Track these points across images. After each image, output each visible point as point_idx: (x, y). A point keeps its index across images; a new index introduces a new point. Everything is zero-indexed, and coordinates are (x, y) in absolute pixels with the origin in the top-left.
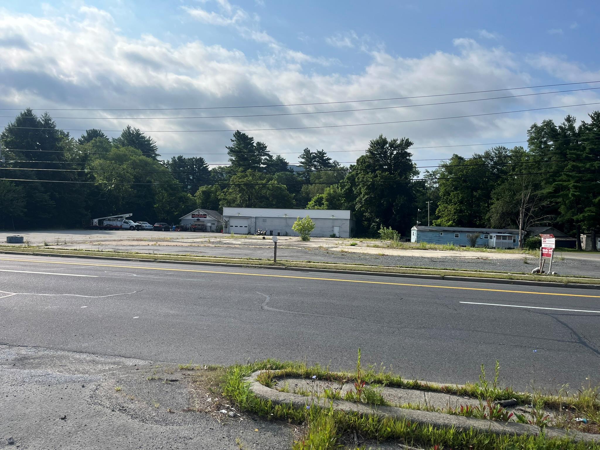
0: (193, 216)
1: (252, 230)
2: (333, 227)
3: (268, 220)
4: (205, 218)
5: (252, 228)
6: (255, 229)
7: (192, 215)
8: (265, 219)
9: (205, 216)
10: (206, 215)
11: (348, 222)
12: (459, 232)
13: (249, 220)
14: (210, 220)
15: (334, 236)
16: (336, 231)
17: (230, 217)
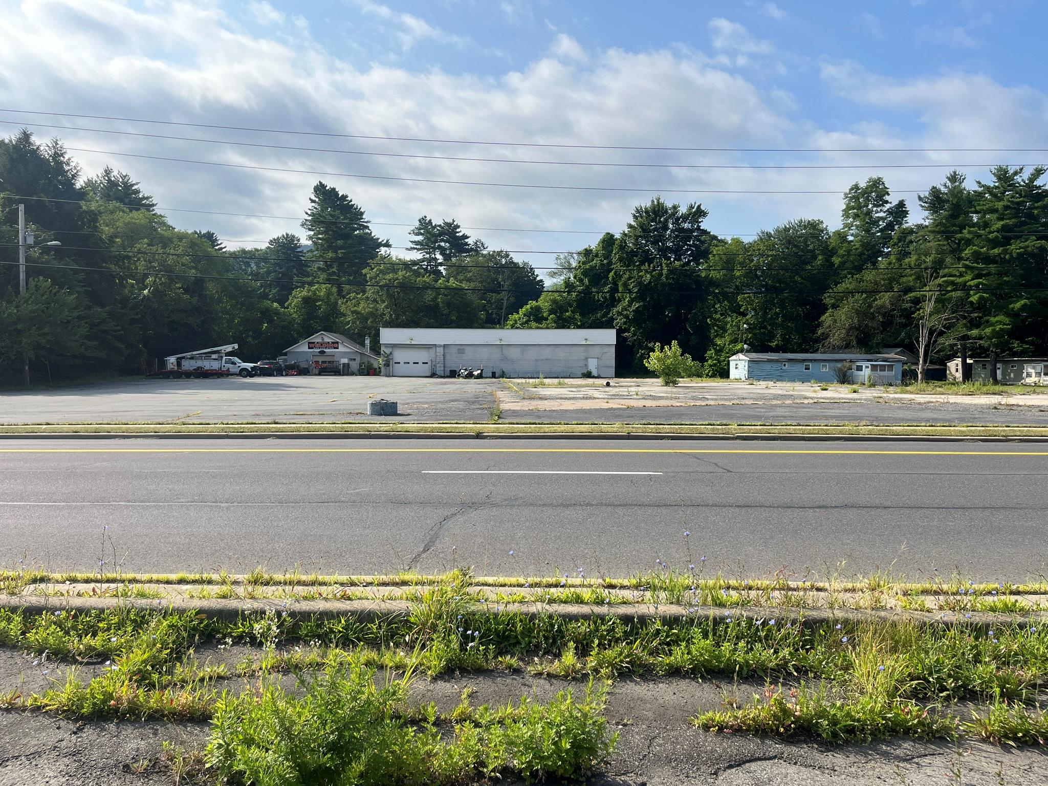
0: (311, 345)
1: (438, 369)
2: (587, 359)
3: (467, 349)
4: (335, 348)
5: (438, 366)
6: (444, 367)
7: (309, 343)
8: (461, 348)
9: (336, 345)
10: (337, 343)
11: (613, 350)
12: (811, 360)
13: (432, 351)
14: (345, 353)
15: (588, 375)
16: (592, 366)
17: (394, 346)
